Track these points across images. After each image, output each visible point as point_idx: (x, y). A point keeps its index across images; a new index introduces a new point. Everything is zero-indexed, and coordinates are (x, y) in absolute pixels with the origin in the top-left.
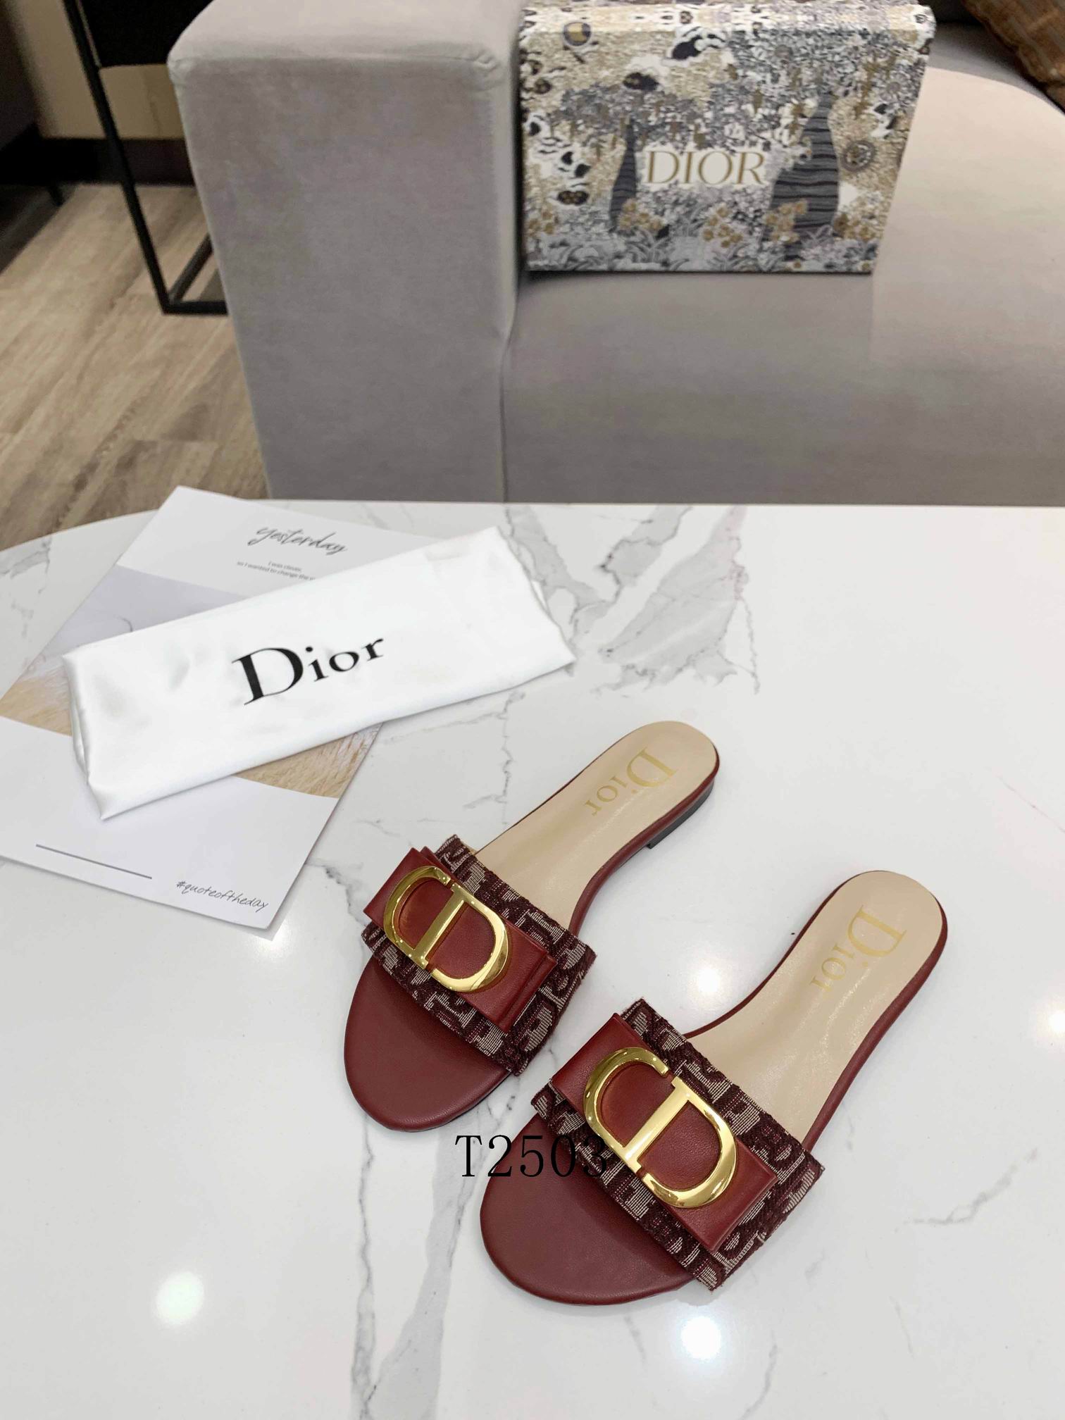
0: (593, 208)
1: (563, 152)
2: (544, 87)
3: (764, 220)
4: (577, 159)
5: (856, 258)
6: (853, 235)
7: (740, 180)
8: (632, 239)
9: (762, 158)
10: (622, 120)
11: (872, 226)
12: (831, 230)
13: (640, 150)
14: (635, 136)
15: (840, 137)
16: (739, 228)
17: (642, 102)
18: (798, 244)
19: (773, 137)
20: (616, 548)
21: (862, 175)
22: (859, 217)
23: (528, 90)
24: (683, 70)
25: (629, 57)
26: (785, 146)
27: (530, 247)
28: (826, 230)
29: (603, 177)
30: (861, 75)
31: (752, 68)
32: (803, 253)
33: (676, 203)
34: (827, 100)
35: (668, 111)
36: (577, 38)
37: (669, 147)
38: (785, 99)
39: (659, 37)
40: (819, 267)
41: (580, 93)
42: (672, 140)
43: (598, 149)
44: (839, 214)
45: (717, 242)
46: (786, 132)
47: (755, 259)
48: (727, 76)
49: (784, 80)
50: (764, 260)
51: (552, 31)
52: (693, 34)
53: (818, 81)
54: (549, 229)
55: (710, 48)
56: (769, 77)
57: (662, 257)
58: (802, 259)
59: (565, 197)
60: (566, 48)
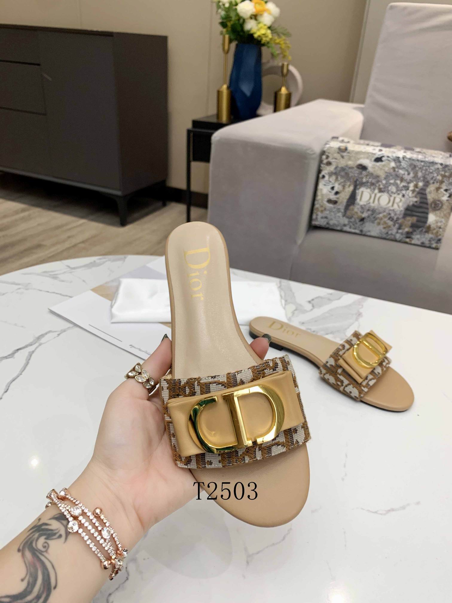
0: (339, 207)
1: (332, 186)
2: (329, 164)
3: (400, 221)
4: (336, 189)
5: (433, 242)
6: (432, 233)
7: (393, 205)
8: (351, 220)
9: (401, 200)
10: (354, 179)
11: (440, 232)
12: (424, 230)
13: (359, 189)
14: (357, 185)
15: (431, 197)
16: (390, 223)
17: (361, 173)
18: (411, 233)
19: (406, 193)
20: (316, 298)
21: (438, 212)
22: (435, 227)
23: (324, 164)
24: (377, 166)
25: (359, 159)
26: (410, 197)
27: (314, 217)
28: (422, 230)
29: (344, 197)
30: (439, 178)
31: (401, 169)
32: (413, 237)
33: (368, 210)
34: (427, 184)
35: (370, 178)
36: (342, 151)
37: (369, 190)
38: (411, 181)
39: (370, 154)
40: (419, 243)
41: (340, 168)
42: (370, 188)
43: (344, 187)
44: (427, 225)
45: (381, 227)
46: (411, 193)
47: (395, 236)
48: (392, 171)
49: (412, 175)
50: (398, 236)
51: (335, 147)
52: (382, 155)
53: (424, 177)
54: (322, 211)
55: (387, 161)
56: (406, 173)
57: (361, 228)
58: (412, 239)
59: (330, 201)
60: (338, 153)
